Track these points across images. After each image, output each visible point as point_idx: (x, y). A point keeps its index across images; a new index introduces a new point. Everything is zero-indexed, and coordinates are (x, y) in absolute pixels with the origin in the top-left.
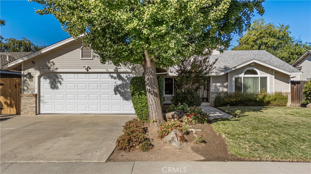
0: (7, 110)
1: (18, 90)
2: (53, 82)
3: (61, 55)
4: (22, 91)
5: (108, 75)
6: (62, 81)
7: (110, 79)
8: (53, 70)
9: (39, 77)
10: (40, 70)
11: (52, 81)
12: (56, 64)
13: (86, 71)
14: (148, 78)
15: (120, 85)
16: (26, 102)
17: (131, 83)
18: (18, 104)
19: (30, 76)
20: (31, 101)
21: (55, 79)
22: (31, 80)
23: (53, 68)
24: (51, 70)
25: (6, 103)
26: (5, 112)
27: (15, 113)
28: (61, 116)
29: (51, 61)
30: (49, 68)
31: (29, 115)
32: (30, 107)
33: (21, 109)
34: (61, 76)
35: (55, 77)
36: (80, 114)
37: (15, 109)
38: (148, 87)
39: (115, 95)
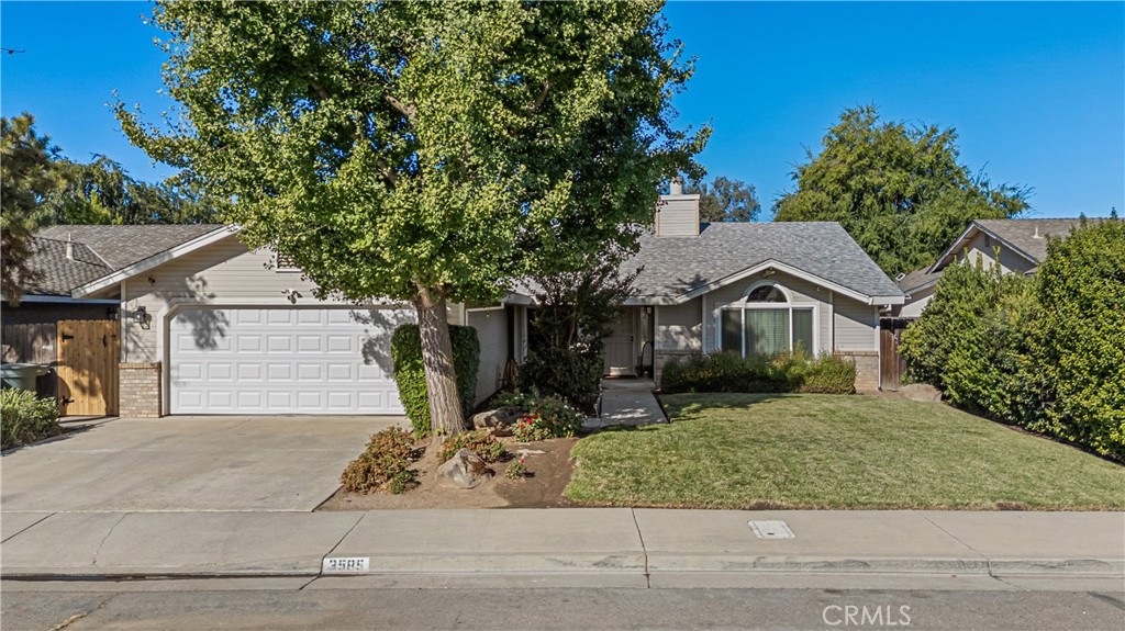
0: (81, 405)
1: (110, 350)
2: (202, 330)
3: (225, 261)
4: (123, 353)
5: (347, 311)
6: (226, 328)
7: (353, 324)
8: (202, 298)
9: (168, 319)
10: (168, 299)
11: (200, 326)
12: (209, 283)
13: (290, 303)
14: (426, 332)
15: (378, 339)
16: (134, 383)
17: (394, 339)
18: (113, 390)
19: (144, 316)
20: (145, 382)
21: (208, 323)
22: (145, 326)
23: (202, 294)
24: (198, 299)
25: (77, 384)
26: (78, 410)
27: (104, 414)
28: (225, 422)
29: (197, 275)
30: (192, 295)
31: (141, 418)
32: (143, 397)
33: (121, 401)
34: (223, 314)
35: (207, 319)
36: (275, 415)
37: (103, 402)
38: (426, 354)
39: (365, 366)
